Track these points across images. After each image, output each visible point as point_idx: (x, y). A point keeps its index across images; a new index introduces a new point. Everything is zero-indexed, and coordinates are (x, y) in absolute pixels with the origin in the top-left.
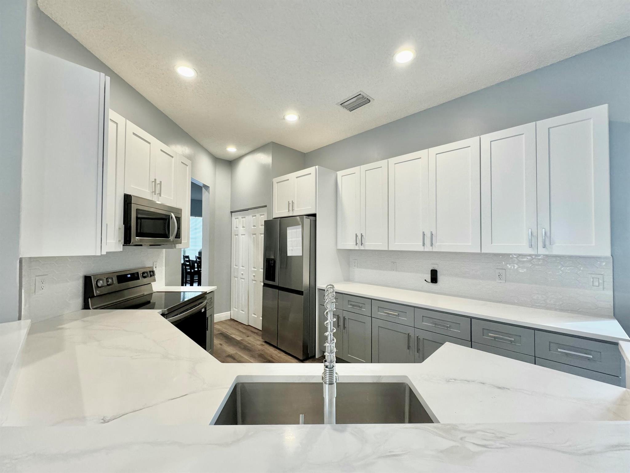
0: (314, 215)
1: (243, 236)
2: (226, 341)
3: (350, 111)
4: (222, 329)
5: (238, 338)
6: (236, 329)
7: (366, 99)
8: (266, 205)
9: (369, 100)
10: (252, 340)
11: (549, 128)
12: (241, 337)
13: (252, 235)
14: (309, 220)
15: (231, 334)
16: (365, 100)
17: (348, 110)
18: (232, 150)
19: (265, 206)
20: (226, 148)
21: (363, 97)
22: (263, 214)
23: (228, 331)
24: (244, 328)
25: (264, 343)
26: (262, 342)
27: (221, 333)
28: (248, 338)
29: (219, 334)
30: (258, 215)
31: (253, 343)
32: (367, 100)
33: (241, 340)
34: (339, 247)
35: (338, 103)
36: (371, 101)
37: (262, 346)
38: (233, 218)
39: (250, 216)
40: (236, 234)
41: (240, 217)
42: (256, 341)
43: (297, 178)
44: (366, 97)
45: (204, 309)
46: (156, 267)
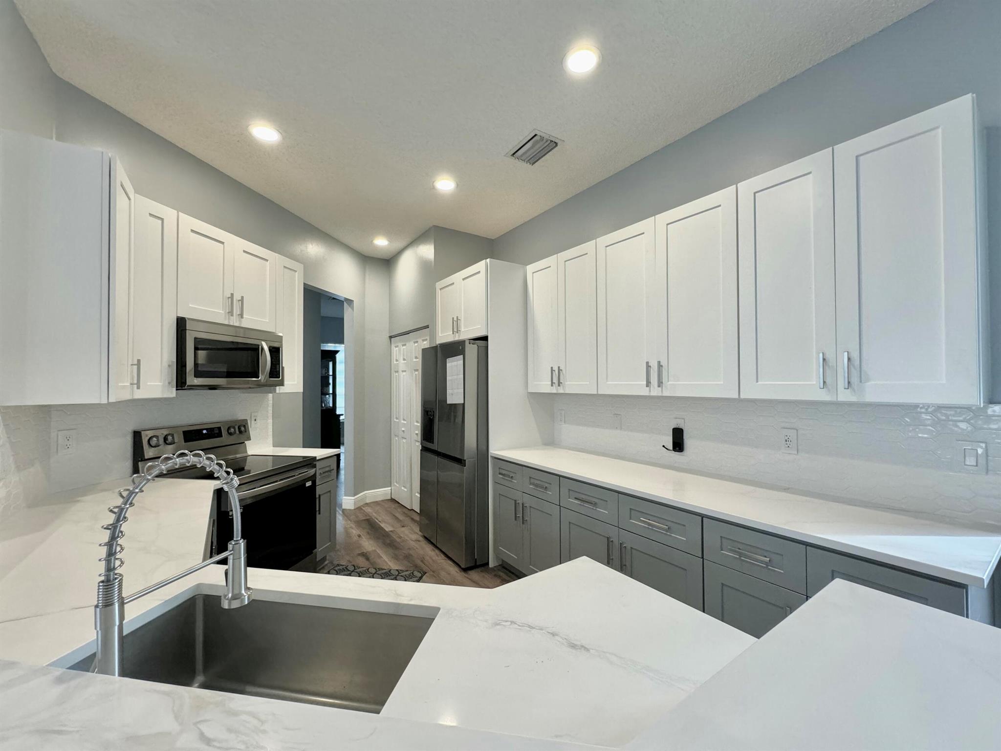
0: (485, 339)
1: (404, 373)
2: (370, 532)
3: (532, 165)
4: (372, 513)
5: (387, 527)
6: (391, 513)
7: (549, 142)
8: (428, 325)
9: (555, 142)
10: (407, 532)
11: (857, 157)
12: (393, 526)
13: (414, 371)
14: (476, 346)
15: (380, 522)
16: (547, 143)
17: (527, 163)
18: (381, 242)
19: (427, 327)
20: (372, 241)
21: (542, 138)
22: (426, 338)
23: (378, 517)
24: (404, 513)
25: (421, 539)
26: (418, 536)
27: (367, 520)
28: (403, 529)
29: (364, 520)
30: (420, 340)
31: (406, 537)
32: (551, 144)
33: (391, 531)
34: (530, 390)
35: (507, 154)
36: (559, 144)
37: (417, 542)
38: (393, 346)
39: (412, 343)
40: (396, 370)
41: (400, 344)
42: (411, 533)
43: (464, 279)
44: (549, 138)
45: (311, 482)
46: (255, 420)
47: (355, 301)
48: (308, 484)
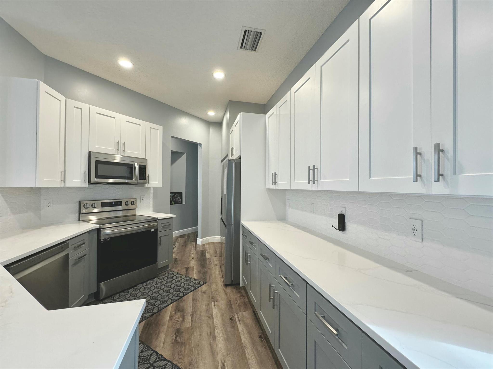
2: (199, 257)
3: (255, 51)
4: (207, 248)
7: (256, 32)
8: (228, 154)
9: (261, 33)
12: (211, 256)
14: (234, 162)
15: (207, 252)
18: (211, 114)
20: (207, 113)
25: (219, 264)
27: (203, 251)
28: (214, 258)
31: (212, 262)
33: (208, 258)
34: (267, 187)
35: (238, 48)
37: (216, 266)
42: (216, 261)
43: (235, 126)
44: (259, 31)
45: (154, 229)
46: (143, 199)
47: (202, 144)
48: (152, 230)
